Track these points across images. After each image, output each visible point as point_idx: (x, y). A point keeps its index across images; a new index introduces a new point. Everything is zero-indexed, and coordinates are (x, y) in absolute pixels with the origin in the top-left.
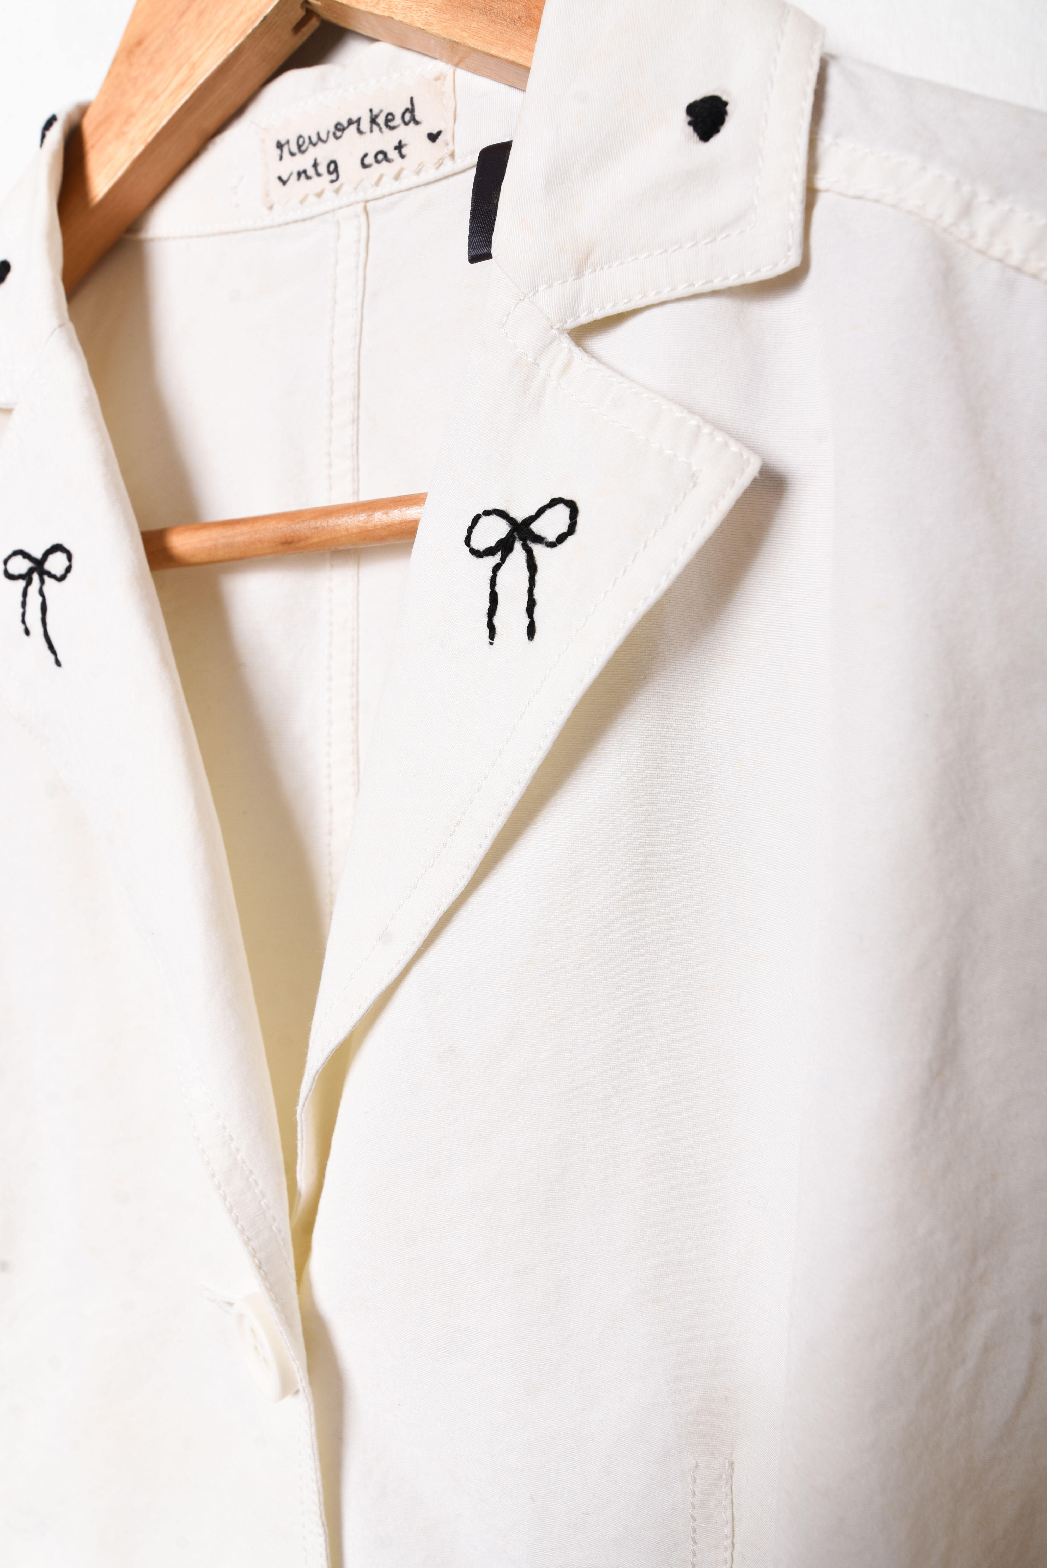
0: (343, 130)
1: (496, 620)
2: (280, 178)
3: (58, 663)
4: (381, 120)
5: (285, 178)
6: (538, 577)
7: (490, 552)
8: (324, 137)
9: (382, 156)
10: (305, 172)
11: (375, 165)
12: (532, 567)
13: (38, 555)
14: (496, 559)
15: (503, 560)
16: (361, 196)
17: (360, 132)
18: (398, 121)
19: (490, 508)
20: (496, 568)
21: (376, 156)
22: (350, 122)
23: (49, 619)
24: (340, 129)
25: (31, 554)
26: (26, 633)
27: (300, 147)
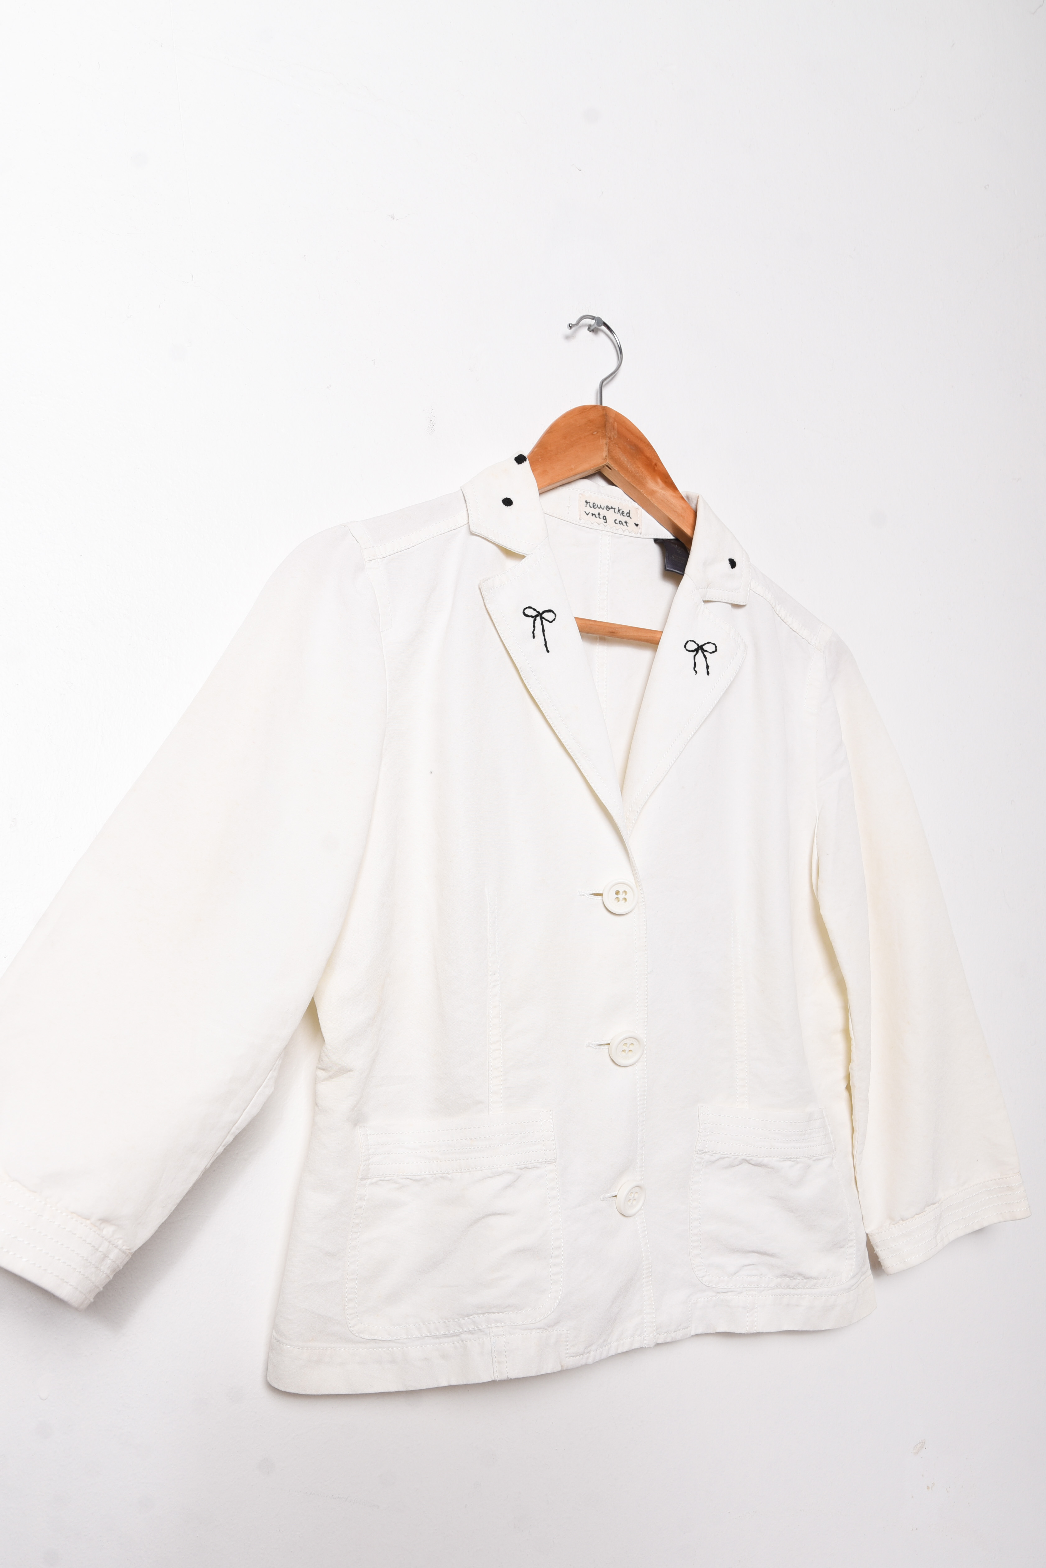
0: (609, 509)
1: (696, 670)
2: (585, 512)
3: (548, 651)
4: (621, 512)
5: (587, 513)
6: (707, 660)
7: (692, 651)
8: (603, 507)
9: (621, 523)
10: (594, 514)
11: (619, 524)
12: (705, 657)
13: (541, 612)
14: (695, 653)
15: (696, 654)
16: (611, 531)
17: (613, 512)
18: (625, 514)
19: (691, 640)
20: (695, 656)
21: (618, 521)
22: (612, 508)
23: (545, 635)
24: (608, 508)
25: (537, 610)
26: (534, 637)
27: (593, 506)
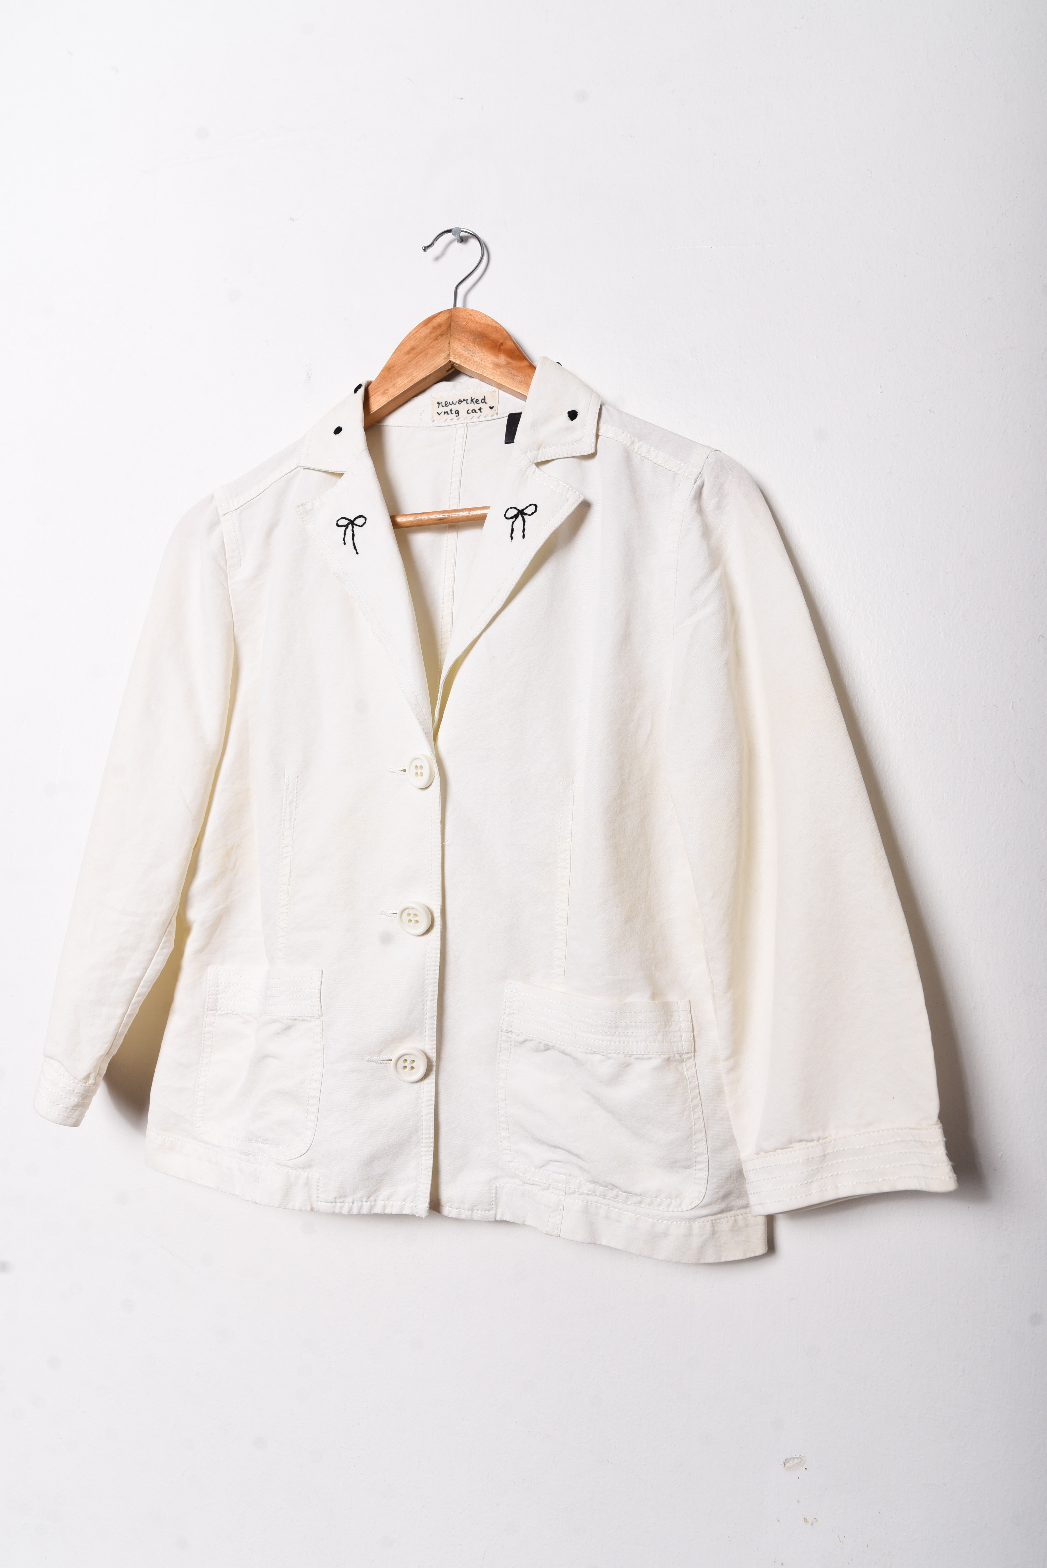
0: (462, 402)
1: (513, 535)
2: (438, 413)
3: (357, 553)
4: (474, 401)
5: (439, 413)
6: (525, 523)
7: (512, 518)
8: (455, 403)
9: (474, 411)
10: (447, 412)
11: (472, 413)
12: (524, 521)
13: (352, 519)
15: (515, 520)
16: (466, 421)
17: (467, 403)
18: (480, 402)
19: (512, 507)
20: (513, 522)
21: (472, 411)
22: (464, 400)
23: (355, 539)
24: (460, 401)
25: (349, 518)
26: (345, 544)
27: (446, 405)
